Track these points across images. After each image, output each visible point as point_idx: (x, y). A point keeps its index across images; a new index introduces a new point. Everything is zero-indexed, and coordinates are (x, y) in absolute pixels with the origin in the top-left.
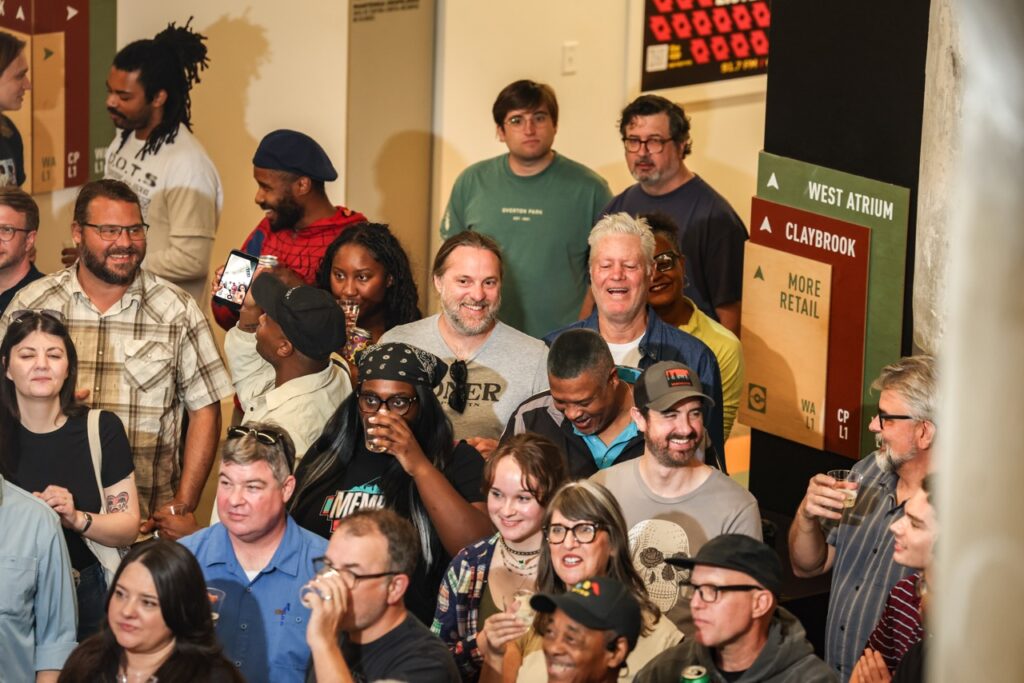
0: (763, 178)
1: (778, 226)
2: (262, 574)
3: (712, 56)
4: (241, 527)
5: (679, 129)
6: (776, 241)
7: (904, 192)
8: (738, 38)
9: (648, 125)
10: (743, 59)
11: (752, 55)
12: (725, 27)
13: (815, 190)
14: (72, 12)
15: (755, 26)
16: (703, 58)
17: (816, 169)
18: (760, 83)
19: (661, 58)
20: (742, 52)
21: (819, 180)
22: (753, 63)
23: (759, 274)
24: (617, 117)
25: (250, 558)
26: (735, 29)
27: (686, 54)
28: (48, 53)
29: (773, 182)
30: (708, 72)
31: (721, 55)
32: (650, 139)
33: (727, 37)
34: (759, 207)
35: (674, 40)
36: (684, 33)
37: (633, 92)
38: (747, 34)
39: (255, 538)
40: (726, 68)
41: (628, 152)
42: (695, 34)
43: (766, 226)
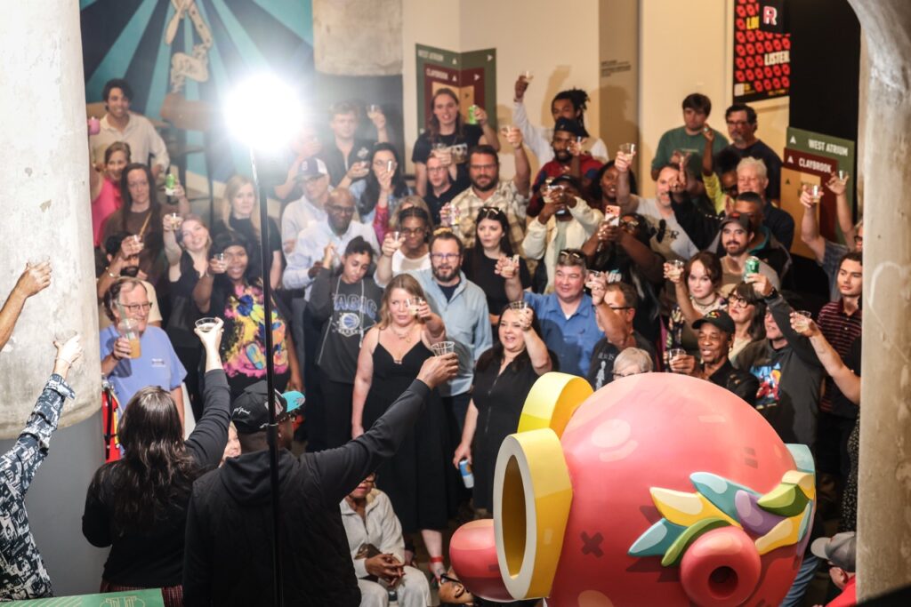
0: (788, 139)
1: (796, 160)
2: (573, 316)
3: (764, 88)
4: (566, 295)
5: (752, 117)
6: (795, 167)
7: (852, 143)
8: (776, 80)
9: (738, 116)
10: (779, 89)
11: (782, 87)
12: (770, 75)
13: (813, 144)
14: (477, 77)
15: (783, 74)
16: (760, 89)
17: (812, 134)
18: (786, 100)
19: (741, 90)
20: (778, 86)
21: (814, 139)
22: (782, 91)
23: (788, 182)
24: (724, 112)
25: (567, 310)
26: (774, 76)
27: (752, 87)
28: (467, 96)
29: (793, 140)
30: (763, 96)
31: (768, 88)
32: (738, 122)
33: (771, 80)
34: (787, 152)
35: (746, 81)
36: (751, 78)
37: (730, 103)
38: (780, 78)
39: (570, 300)
40: (771, 93)
41: (729, 128)
42: (756, 79)
43: (791, 160)
